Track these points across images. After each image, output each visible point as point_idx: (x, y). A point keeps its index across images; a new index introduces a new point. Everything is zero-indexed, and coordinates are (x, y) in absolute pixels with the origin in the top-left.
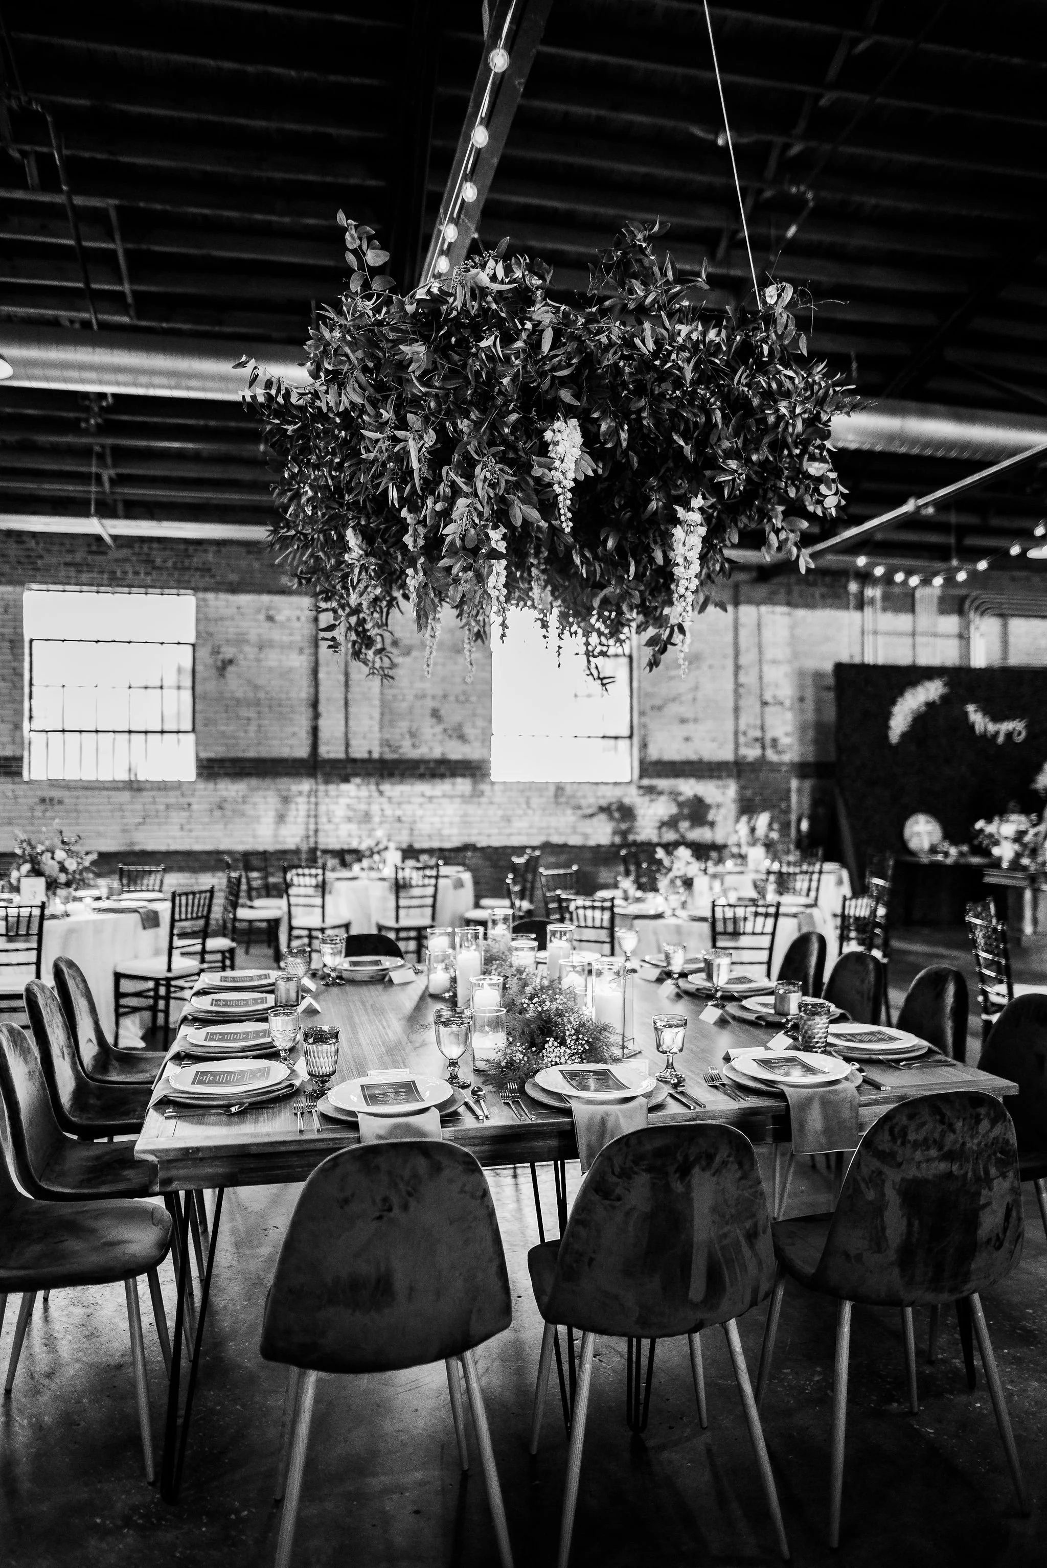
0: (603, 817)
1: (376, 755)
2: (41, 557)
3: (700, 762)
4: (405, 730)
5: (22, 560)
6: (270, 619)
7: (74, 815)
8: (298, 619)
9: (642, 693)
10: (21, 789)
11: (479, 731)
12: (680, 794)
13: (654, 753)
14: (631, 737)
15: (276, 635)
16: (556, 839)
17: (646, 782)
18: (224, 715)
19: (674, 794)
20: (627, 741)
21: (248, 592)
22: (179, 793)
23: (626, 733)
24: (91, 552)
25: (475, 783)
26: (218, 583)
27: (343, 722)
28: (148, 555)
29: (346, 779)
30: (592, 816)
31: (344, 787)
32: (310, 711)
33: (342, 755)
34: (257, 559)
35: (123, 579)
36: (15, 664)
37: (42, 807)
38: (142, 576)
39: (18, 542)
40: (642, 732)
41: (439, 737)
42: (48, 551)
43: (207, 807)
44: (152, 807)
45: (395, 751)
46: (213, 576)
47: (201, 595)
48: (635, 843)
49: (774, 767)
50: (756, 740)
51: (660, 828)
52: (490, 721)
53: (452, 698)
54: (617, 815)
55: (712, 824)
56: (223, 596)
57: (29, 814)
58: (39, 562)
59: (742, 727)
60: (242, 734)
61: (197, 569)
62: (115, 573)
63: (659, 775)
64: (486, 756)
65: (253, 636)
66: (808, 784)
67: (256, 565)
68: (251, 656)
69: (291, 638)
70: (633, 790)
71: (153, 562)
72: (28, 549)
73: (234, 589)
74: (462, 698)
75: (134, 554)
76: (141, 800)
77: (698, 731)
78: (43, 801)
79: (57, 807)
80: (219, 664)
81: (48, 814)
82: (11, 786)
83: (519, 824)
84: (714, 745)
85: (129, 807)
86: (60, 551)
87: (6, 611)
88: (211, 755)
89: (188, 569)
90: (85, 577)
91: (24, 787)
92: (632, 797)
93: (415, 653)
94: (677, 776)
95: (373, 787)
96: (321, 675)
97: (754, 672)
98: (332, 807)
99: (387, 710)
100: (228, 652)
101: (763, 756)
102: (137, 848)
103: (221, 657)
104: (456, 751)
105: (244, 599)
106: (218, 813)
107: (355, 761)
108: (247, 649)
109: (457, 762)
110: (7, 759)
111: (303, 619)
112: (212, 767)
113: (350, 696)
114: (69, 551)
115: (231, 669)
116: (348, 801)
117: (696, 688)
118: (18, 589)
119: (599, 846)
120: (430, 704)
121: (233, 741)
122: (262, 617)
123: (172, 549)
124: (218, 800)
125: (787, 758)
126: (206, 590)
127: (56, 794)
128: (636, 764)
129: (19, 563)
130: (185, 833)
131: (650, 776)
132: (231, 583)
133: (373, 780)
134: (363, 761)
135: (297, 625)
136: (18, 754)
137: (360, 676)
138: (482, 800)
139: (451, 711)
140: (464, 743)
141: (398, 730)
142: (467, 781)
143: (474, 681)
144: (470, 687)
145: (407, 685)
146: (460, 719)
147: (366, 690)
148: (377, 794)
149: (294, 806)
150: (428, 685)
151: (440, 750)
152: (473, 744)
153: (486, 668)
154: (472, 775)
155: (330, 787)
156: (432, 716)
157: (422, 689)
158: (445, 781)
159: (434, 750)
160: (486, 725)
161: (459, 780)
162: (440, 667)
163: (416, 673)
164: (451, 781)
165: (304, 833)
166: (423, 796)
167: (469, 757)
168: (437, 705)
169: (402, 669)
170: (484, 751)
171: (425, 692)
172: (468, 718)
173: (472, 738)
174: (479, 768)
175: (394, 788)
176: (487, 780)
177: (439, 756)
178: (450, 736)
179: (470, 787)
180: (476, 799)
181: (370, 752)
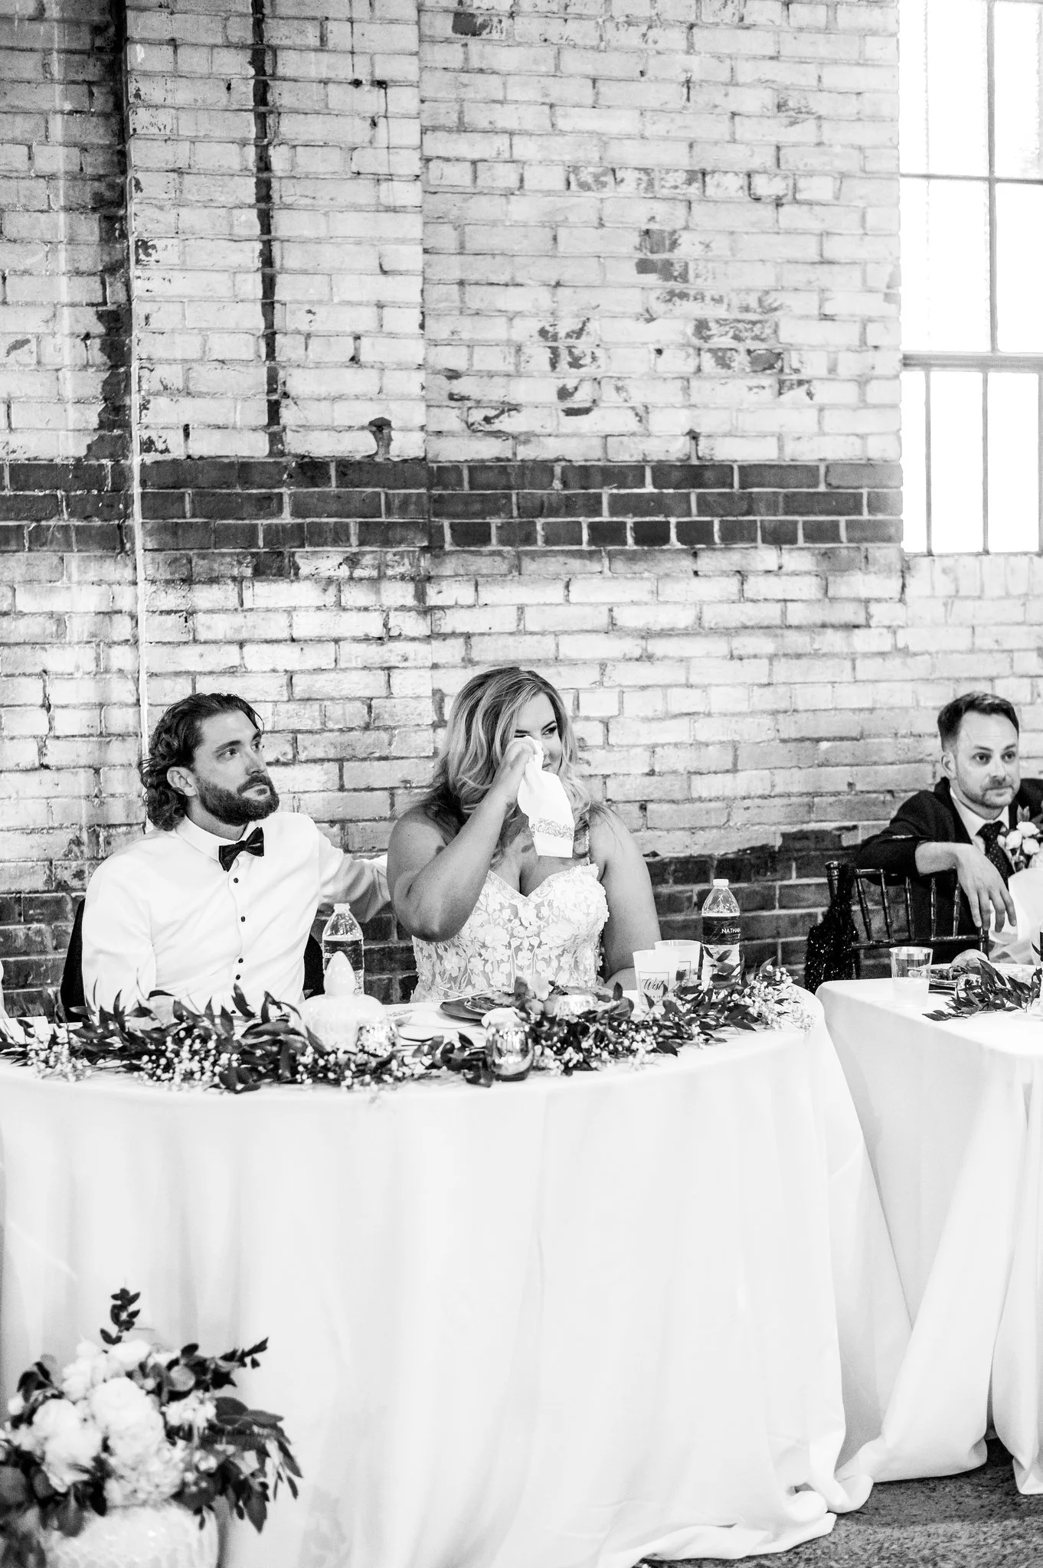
1: (405, 445)
4: (526, 330)
11: (844, 335)
25: (831, 566)
27: (254, 286)
29: (273, 562)
31: (267, 593)
32: (90, 228)
33: (256, 447)
41: (678, 362)
45: (486, 428)
53: (733, 184)
64: (875, 450)
74: (762, 186)
95: (401, 594)
96: (138, 56)
99: (446, 235)
104: (746, 427)
107: (311, 470)
109: (752, 473)
113: (278, 158)
116: (288, 657)
120: (640, 213)
134: (347, 468)
137: (316, 66)
138: (861, 641)
139: (721, 246)
140: (781, 387)
141: (497, 329)
142: (799, 559)
143: (821, 104)
144: (805, 131)
145: (534, 118)
146: (763, 277)
147: (359, 131)
148: (412, 625)
149: (30, 691)
150: (621, 122)
151: (683, 421)
152: (824, 393)
153: (873, 47)
154: (816, 534)
155: (204, 596)
156: (644, 267)
157: (603, 140)
158: (708, 561)
159: (658, 422)
160: (873, 305)
161: (766, 556)
162: (676, 38)
163: (571, 61)
164: (735, 557)
165: (83, 813)
166: (612, 627)
167: (806, 452)
168: (667, 216)
169: (512, 42)
170: (868, 421)
171: (618, 153)
172: (797, 276)
173: (814, 366)
174: (852, 504)
175: (488, 594)
176: (881, 552)
177: (676, 449)
178: (722, 359)
179: (808, 587)
180: (833, 640)
181: (380, 427)
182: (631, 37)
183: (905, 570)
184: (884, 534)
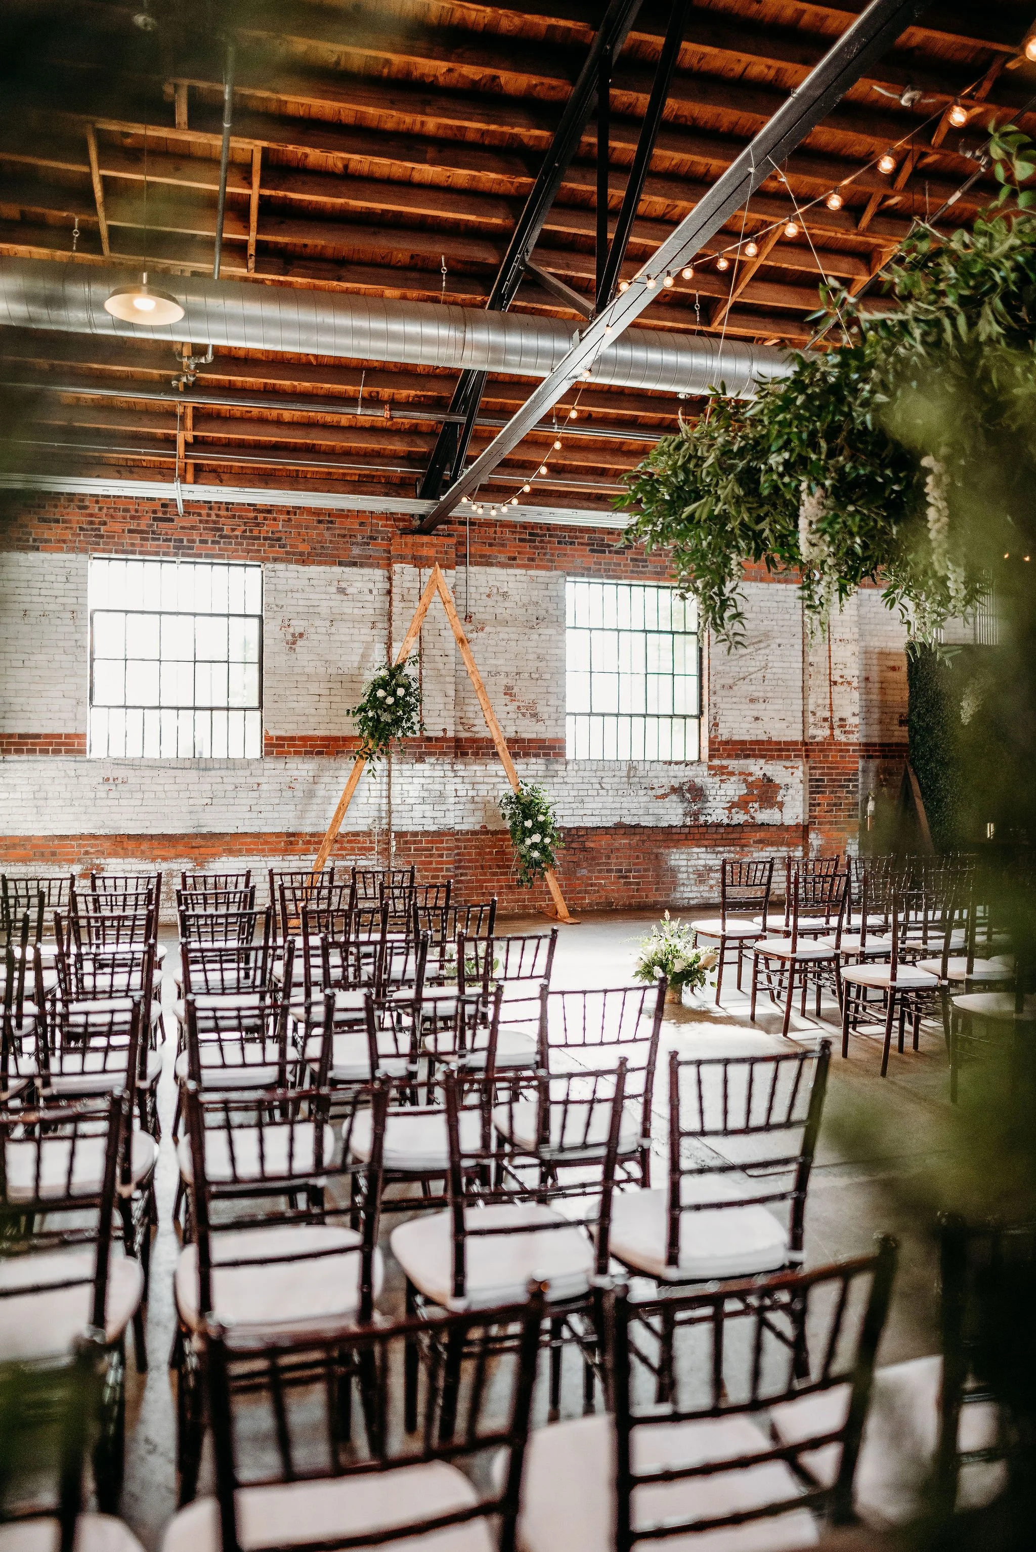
0: (674, 797)
1: (450, 734)
2: (105, 523)
3: (769, 742)
4: (478, 708)
5: (85, 526)
6: (342, 591)
7: (140, 795)
8: (371, 591)
9: (712, 673)
10: (83, 768)
11: (553, 709)
12: (751, 774)
13: (724, 733)
14: (699, 716)
15: (348, 608)
16: (628, 820)
17: (716, 762)
18: (295, 691)
19: (745, 775)
20: (696, 721)
21: (320, 563)
22: (248, 773)
23: (695, 712)
24: (155, 519)
25: (549, 762)
26: (287, 553)
28: (215, 522)
29: (420, 759)
30: (664, 796)
31: (418, 766)
33: (417, 734)
34: (328, 529)
35: (191, 548)
36: (77, 636)
37: (107, 787)
38: (210, 544)
39: (80, 508)
40: (713, 711)
41: (513, 715)
42: (112, 517)
43: (278, 787)
44: (220, 787)
45: (469, 730)
46: (284, 546)
47: (270, 566)
48: (706, 825)
49: (843, 748)
50: (825, 720)
51: (730, 809)
52: (564, 700)
53: (527, 675)
54: (688, 795)
55: (781, 805)
56: (293, 567)
57: (92, 795)
58: (102, 528)
59: (811, 707)
60: (313, 711)
61: (265, 539)
62: (181, 541)
63: (729, 756)
64: (560, 735)
65: (324, 610)
66: (873, 764)
67: (327, 535)
68: (323, 630)
69: (363, 611)
70: (703, 770)
71: (222, 530)
72: (91, 515)
73: (304, 559)
74: (533, 676)
75: (201, 522)
76: (208, 780)
77: (766, 711)
78: (108, 779)
79: (120, 787)
80: (289, 637)
81: (111, 795)
82: (73, 765)
83: (592, 805)
84: (784, 725)
85: (196, 787)
86: (124, 518)
87: (68, 581)
88: (282, 733)
89: (258, 538)
90: (150, 545)
91: (87, 765)
92: (702, 776)
93: (487, 629)
94: (747, 757)
95: (448, 767)
96: (394, 651)
97: (823, 650)
98: (405, 787)
99: (460, 687)
100: (298, 626)
101: (832, 735)
102: (204, 830)
103: (291, 630)
104: (529, 730)
105: (314, 570)
106: (289, 793)
107: (429, 739)
108: (317, 623)
109: (530, 741)
110: (68, 736)
111: (375, 592)
112: (283, 746)
113: (424, 672)
114: (133, 518)
115: (299, 643)
116: (422, 780)
117: (766, 667)
118: (82, 557)
119: (671, 827)
120: (505, 682)
121: (304, 719)
122: (334, 590)
123: (240, 517)
124: (289, 779)
125: (854, 738)
126: (275, 560)
127: (121, 773)
128: (705, 743)
129: (81, 529)
130: (254, 815)
131: (720, 757)
132: (301, 554)
133: (448, 760)
134: (437, 739)
135: (370, 598)
136: (79, 732)
137: (434, 652)
138: (555, 780)
139: (523, 689)
140: (538, 721)
141: (471, 708)
142: (540, 761)
143: (548, 657)
144: (543, 664)
145: (481, 661)
146: (533, 697)
147: (441, 666)
148: (451, 774)
149: (366, 787)
150: (501, 662)
151: (514, 729)
152: (547, 723)
153: (560, 644)
154: (545, 755)
155: (405, 767)
156: (505, 694)
157: (496, 666)
158: (519, 761)
159: (508, 729)
160: (559, 702)
161: (533, 760)
162: (514, 643)
163: (490, 649)
164: (525, 760)
165: (376, 814)
166: (497, 776)
167: (543, 736)
168: (511, 683)
169: (476, 644)
170: (558, 729)
171: (499, 669)
172: (542, 696)
173: (545, 716)
174: (554, 748)
175: (468, 768)
176: (561, 760)
177: (513, 735)
178: (524, 715)
179: (543, 767)
180: (550, 780)
181: (444, 730)
182: (504, 643)
183: (567, 763)
184: (562, 755)
